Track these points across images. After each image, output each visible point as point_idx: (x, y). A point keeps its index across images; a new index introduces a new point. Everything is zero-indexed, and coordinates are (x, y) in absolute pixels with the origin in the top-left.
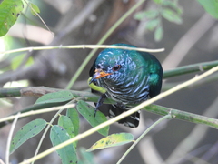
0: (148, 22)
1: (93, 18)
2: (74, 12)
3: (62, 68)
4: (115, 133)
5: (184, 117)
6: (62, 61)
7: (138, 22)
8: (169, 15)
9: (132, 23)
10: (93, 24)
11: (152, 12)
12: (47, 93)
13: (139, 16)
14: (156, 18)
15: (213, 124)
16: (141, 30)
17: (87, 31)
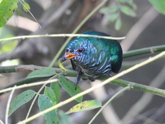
0: (110, 15)
1: (68, 12)
2: (54, 8)
3: (45, 50)
4: (88, 100)
5: (140, 88)
6: (45, 44)
7: (103, 15)
8: (126, 10)
9: (98, 16)
10: (69, 17)
11: (113, 7)
12: (35, 69)
13: (104, 11)
14: (117, 12)
15: (162, 94)
16: (105, 21)
17: (64, 22)
